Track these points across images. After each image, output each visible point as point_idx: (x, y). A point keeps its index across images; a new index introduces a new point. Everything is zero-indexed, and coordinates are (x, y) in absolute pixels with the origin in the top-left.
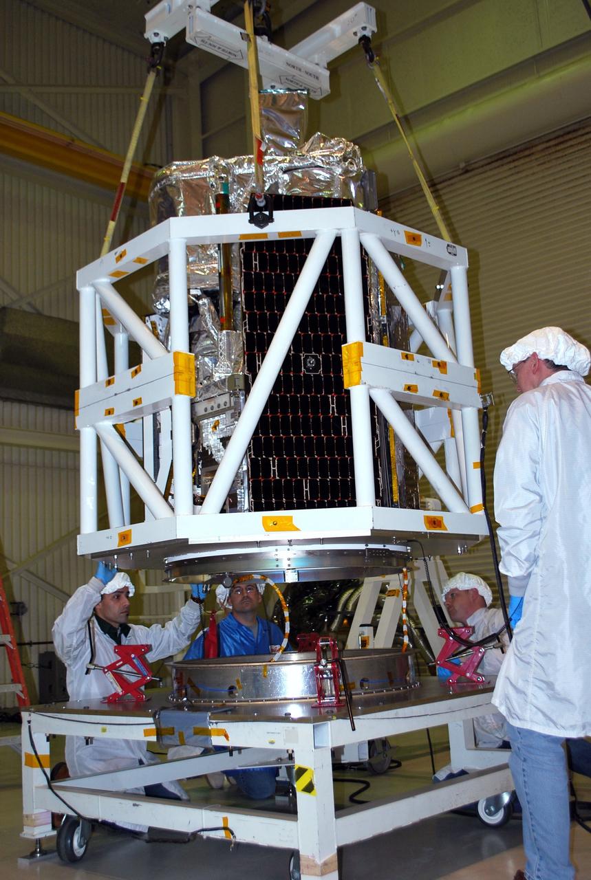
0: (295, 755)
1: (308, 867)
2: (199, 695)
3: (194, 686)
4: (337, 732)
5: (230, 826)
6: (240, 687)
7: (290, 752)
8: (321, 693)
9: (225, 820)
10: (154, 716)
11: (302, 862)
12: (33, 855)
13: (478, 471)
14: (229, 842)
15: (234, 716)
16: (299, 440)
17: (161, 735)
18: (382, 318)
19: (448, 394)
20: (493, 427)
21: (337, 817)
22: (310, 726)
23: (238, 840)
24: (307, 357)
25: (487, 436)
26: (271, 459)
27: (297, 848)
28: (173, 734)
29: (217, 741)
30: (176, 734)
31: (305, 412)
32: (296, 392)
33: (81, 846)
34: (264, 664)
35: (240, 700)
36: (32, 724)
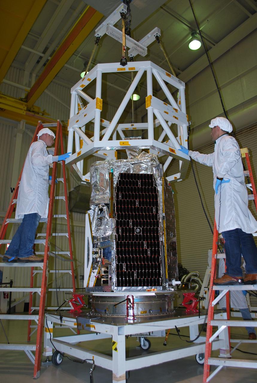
0: (113, 337)
1: (115, 378)
2: (96, 312)
3: (95, 309)
5: (94, 360)
6: (108, 311)
9: (93, 357)
10: (76, 319)
11: (113, 376)
12: (46, 361)
14: (93, 365)
16: (133, 257)
17: (78, 326)
18: (163, 214)
21: (126, 360)
22: (117, 327)
24: (137, 229)
26: (123, 264)
27: (112, 370)
28: (81, 325)
29: (92, 329)
35: (107, 315)
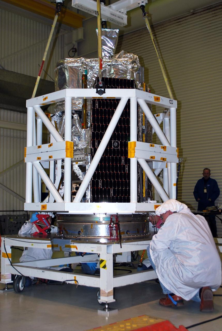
0: (100, 256)
1: (103, 294)
2: (67, 234)
3: (66, 230)
4: (115, 248)
5: (77, 279)
6: (82, 232)
7: (99, 254)
8: (111, 235)
9: (75, 277)
10: (51, 240)
11: (101, 292)
12: (4, 289)
13: (175, 187)
14: (76, 285)
15: (79, 241)
16: (110, 173)
17: (53, 247)
18: (143, 127)
19: (166, 159)
20: (182, 171)
21: (114, 277)
22: (106, 246)
23: (79, 284)
24: (114, 142)
25: (179, 174)
26: (99, 180)
27: (99, 287)
28: (58, 247)
29: (73, 250)
30: (59, 247)
31: (113, 163)
32: (110, 155)
33: (22, 287)
34: (92, 223)
35: (82, 236)
36: (5, 242)
